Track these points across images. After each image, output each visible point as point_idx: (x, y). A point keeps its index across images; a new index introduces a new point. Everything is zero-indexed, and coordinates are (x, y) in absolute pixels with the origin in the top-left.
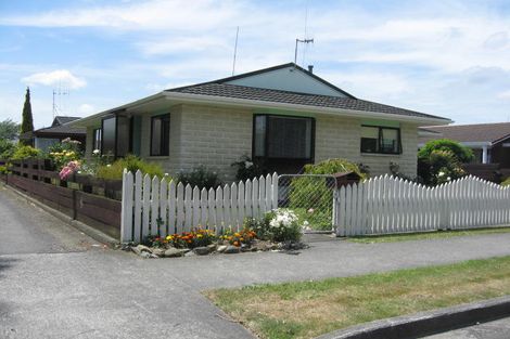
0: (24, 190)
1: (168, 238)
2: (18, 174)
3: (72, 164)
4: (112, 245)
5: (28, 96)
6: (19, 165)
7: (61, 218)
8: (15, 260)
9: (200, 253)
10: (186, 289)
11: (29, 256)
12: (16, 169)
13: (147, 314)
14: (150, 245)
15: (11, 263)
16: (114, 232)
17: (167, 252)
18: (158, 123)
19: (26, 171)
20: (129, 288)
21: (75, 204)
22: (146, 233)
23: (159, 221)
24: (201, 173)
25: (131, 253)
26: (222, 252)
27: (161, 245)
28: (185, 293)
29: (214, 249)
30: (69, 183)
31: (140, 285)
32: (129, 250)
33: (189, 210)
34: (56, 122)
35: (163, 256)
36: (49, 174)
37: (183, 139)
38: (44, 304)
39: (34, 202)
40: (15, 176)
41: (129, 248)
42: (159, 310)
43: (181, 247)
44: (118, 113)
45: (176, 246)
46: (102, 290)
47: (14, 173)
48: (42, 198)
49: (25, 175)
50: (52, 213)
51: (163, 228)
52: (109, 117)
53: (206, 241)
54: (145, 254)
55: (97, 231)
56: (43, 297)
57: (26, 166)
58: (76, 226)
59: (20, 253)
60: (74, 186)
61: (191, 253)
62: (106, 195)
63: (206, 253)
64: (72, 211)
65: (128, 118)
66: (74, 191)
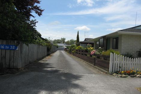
0: (79, 57)
1: (122, 72)
2: (77, 53)
3: (93, 51)
4: (107, 73)
5: (78, 33)
6: (77, 51)
7: (90, 65)
8: (83, 75)
9: (132, 77)
10: (131, 87)
11: (86, 74)
12: (77, 52)
13: (121, 92)
14: (117, 74)
15: (82, 76)
16: (107, 69)
17: (122, 76)
18: (115, 40)
19: (80, 52)
20: (114, 85)
21: (95, 61)
22: (116, 70)
23: (120, 67)
24: (128, 54)
25: (112, 76)
26: (138, 77)
27: (121, 74)
28: (130, 88)
29: (136, 76)
30: (92, 56)
31: (117, 84)
32: (111, 75)
33: (128, 64)
34: (85, 40)
35: (121, 77)
36: (86, 53)
37: (123, 44)
38: (93, 87)
39: (82, 61)
40: (76, 54)
41: (112, 74)
42: (124, 91)
43: (126, 75)
44: (104, 37)
45: (125, 74)
46: (107, 85)
47: (76, 53)
48: (84, 60)
49: (79, 53)
50: (87, 64)
51: (121, 69)
52: (101, 38)
53: (133, 73)
54: (116, 76)
55: (102, 69)
56: (93, 85)
57: (79, 51)
58: (95, 68)
59: (84, 73)
60: (94, 57)
61: (129, 77)
62: (104, 59)
63: (133, 77)
64: (94, 63)
65: (106, 39)
66: (95, 58)
